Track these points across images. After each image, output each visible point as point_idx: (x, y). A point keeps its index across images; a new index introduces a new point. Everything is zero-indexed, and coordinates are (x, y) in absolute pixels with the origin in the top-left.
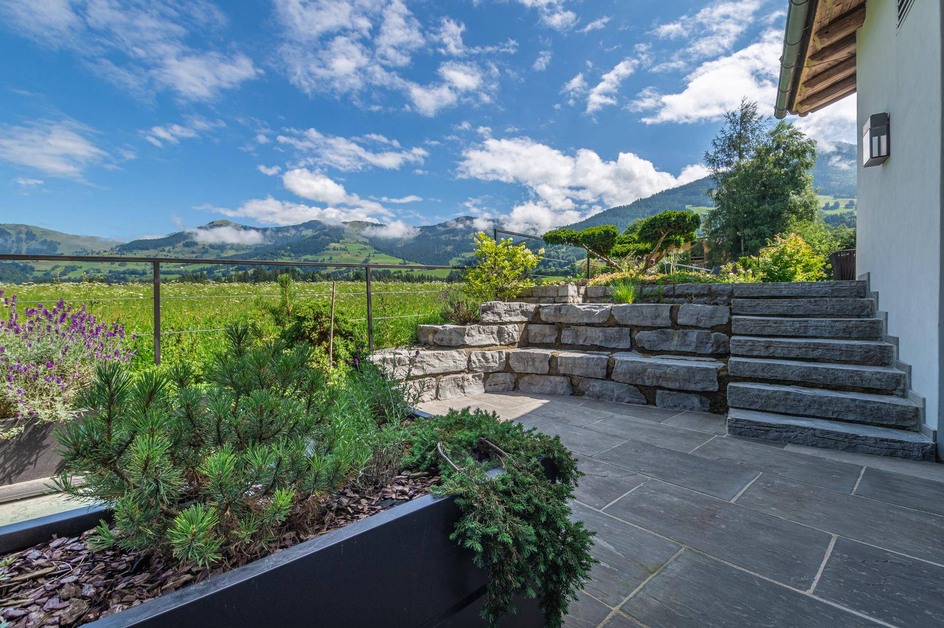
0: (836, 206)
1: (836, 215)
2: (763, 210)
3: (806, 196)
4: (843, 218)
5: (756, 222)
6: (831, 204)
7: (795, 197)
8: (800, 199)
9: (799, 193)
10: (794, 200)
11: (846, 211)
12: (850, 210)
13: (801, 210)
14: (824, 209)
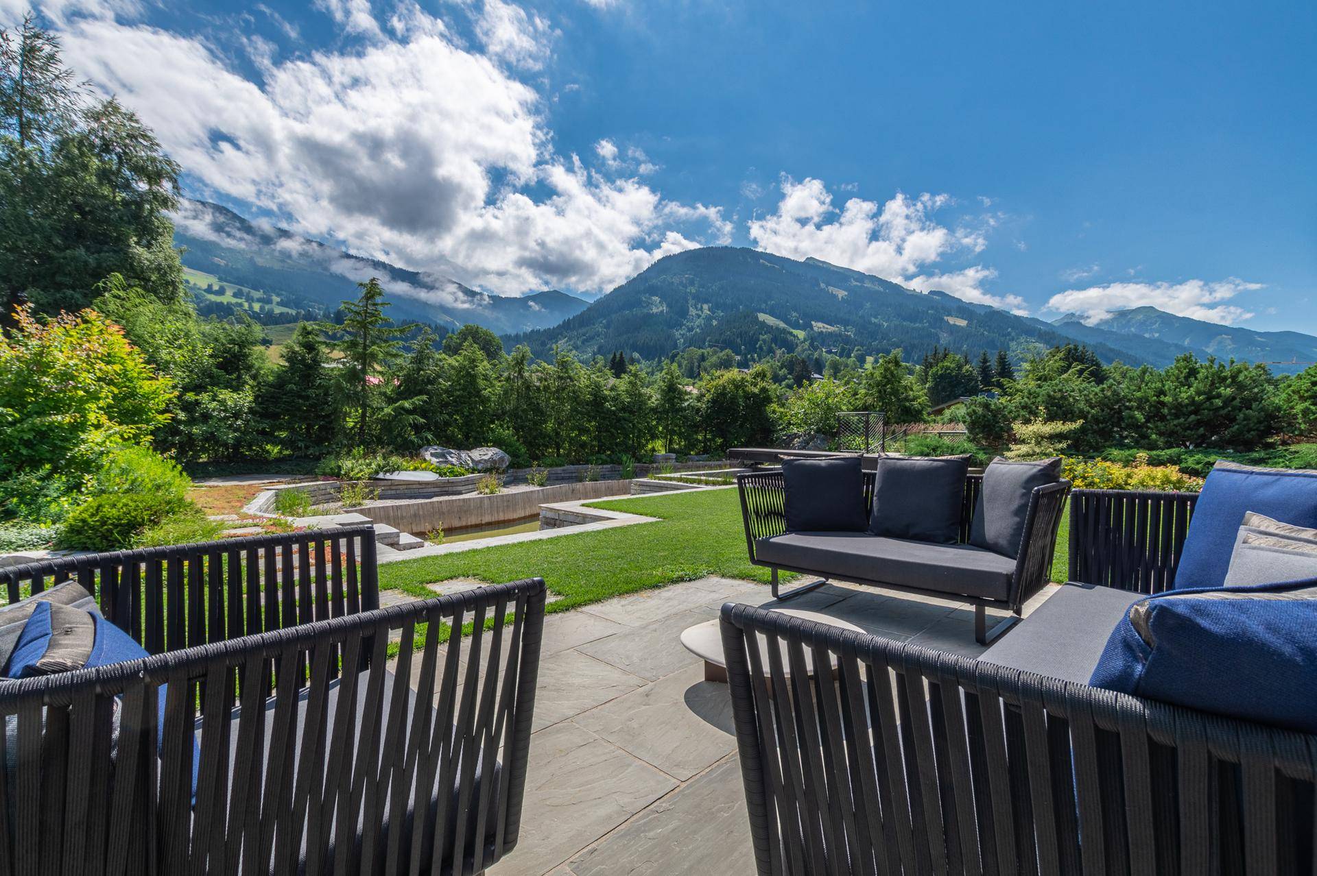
0: (221, 292)
1: (222, 303)
2: (74, 258)
3: (161, 255)
4: (231, 309)
5: (58, 279)
6: (216, 288)
7: (139, 250)
8: (149, 256)
9: (149, 246)
10: (140, 255)
11: (234, 300)
12: (239, 301)
13: (153, 278)
14: (205, 291)
